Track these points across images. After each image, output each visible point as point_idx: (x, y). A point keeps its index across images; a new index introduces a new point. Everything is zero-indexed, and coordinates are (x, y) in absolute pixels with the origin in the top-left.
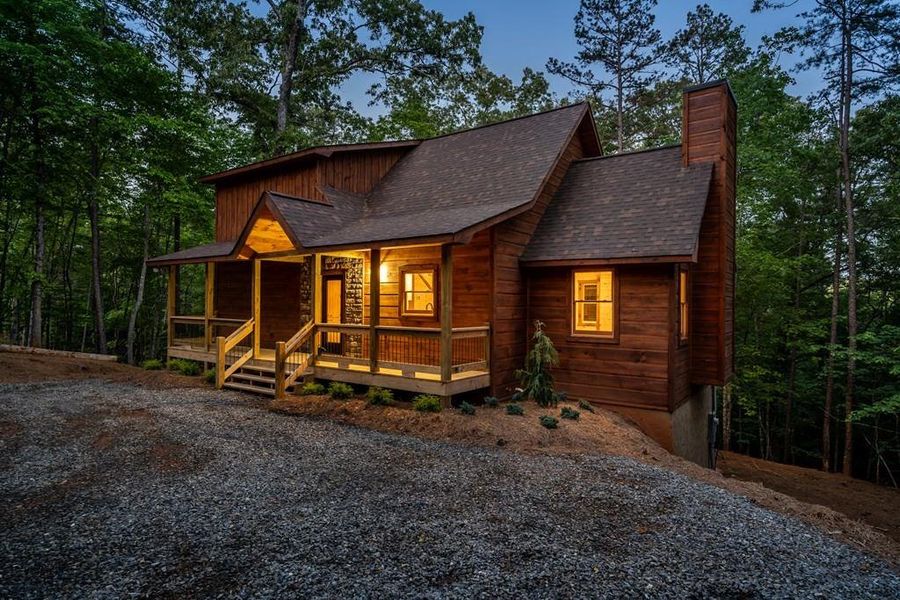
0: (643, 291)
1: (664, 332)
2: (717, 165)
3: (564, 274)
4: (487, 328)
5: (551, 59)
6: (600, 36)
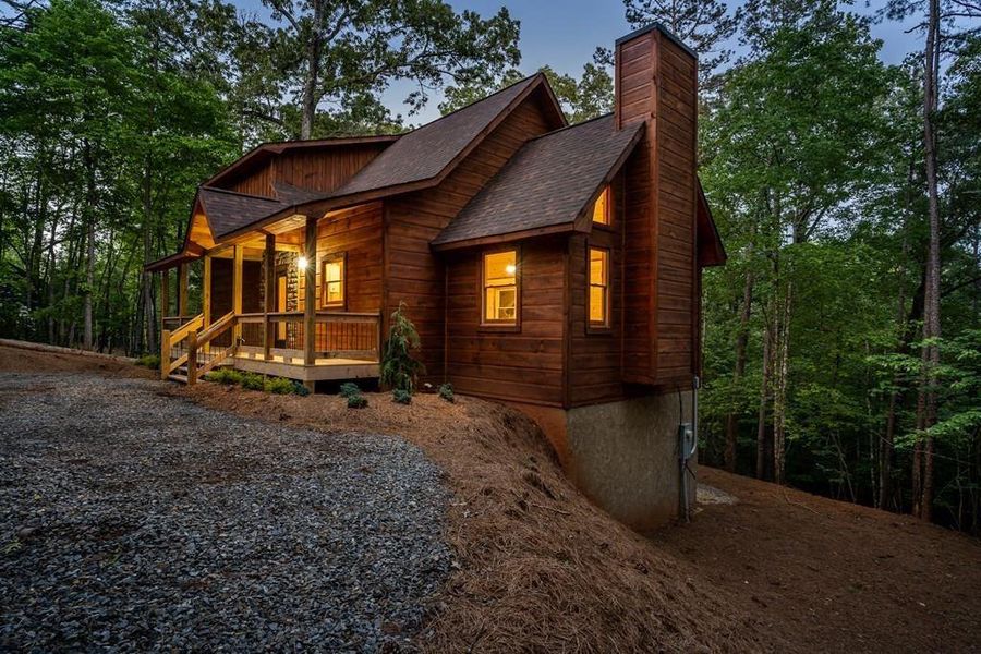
0: (544, 270)
1: (560, 316)
2: (648, 124)
4: (377, 314)
5: (599, 49)
6: (654, 18)
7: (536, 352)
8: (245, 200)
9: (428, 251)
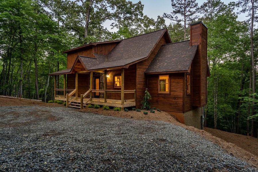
0: (177, 80)
1: (182, 91)
2: (199, 45)
3: (157, 76)
4: (135, 90)
5: (164, 13)
6: (179, 6)
7: (175, 99)
8: (89, 59)
9: (144, 74)
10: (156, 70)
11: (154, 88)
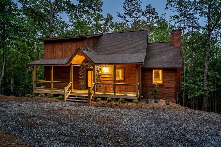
0: (170, 74)
1: (174, 83)
3: (151, 70)
4: (139, 83)
5: (118, 13)
7: (168, 89)
10: (153, 65)
11: (148, 80)
